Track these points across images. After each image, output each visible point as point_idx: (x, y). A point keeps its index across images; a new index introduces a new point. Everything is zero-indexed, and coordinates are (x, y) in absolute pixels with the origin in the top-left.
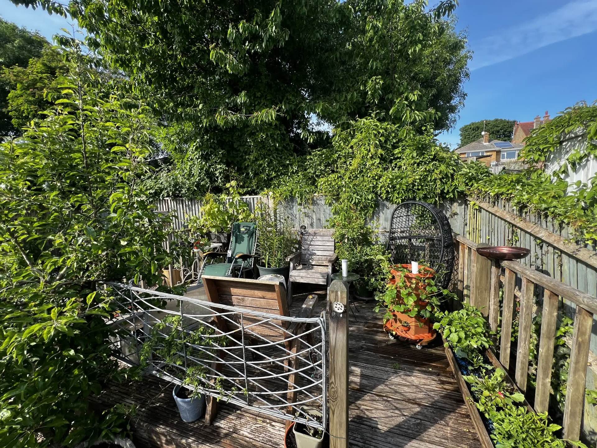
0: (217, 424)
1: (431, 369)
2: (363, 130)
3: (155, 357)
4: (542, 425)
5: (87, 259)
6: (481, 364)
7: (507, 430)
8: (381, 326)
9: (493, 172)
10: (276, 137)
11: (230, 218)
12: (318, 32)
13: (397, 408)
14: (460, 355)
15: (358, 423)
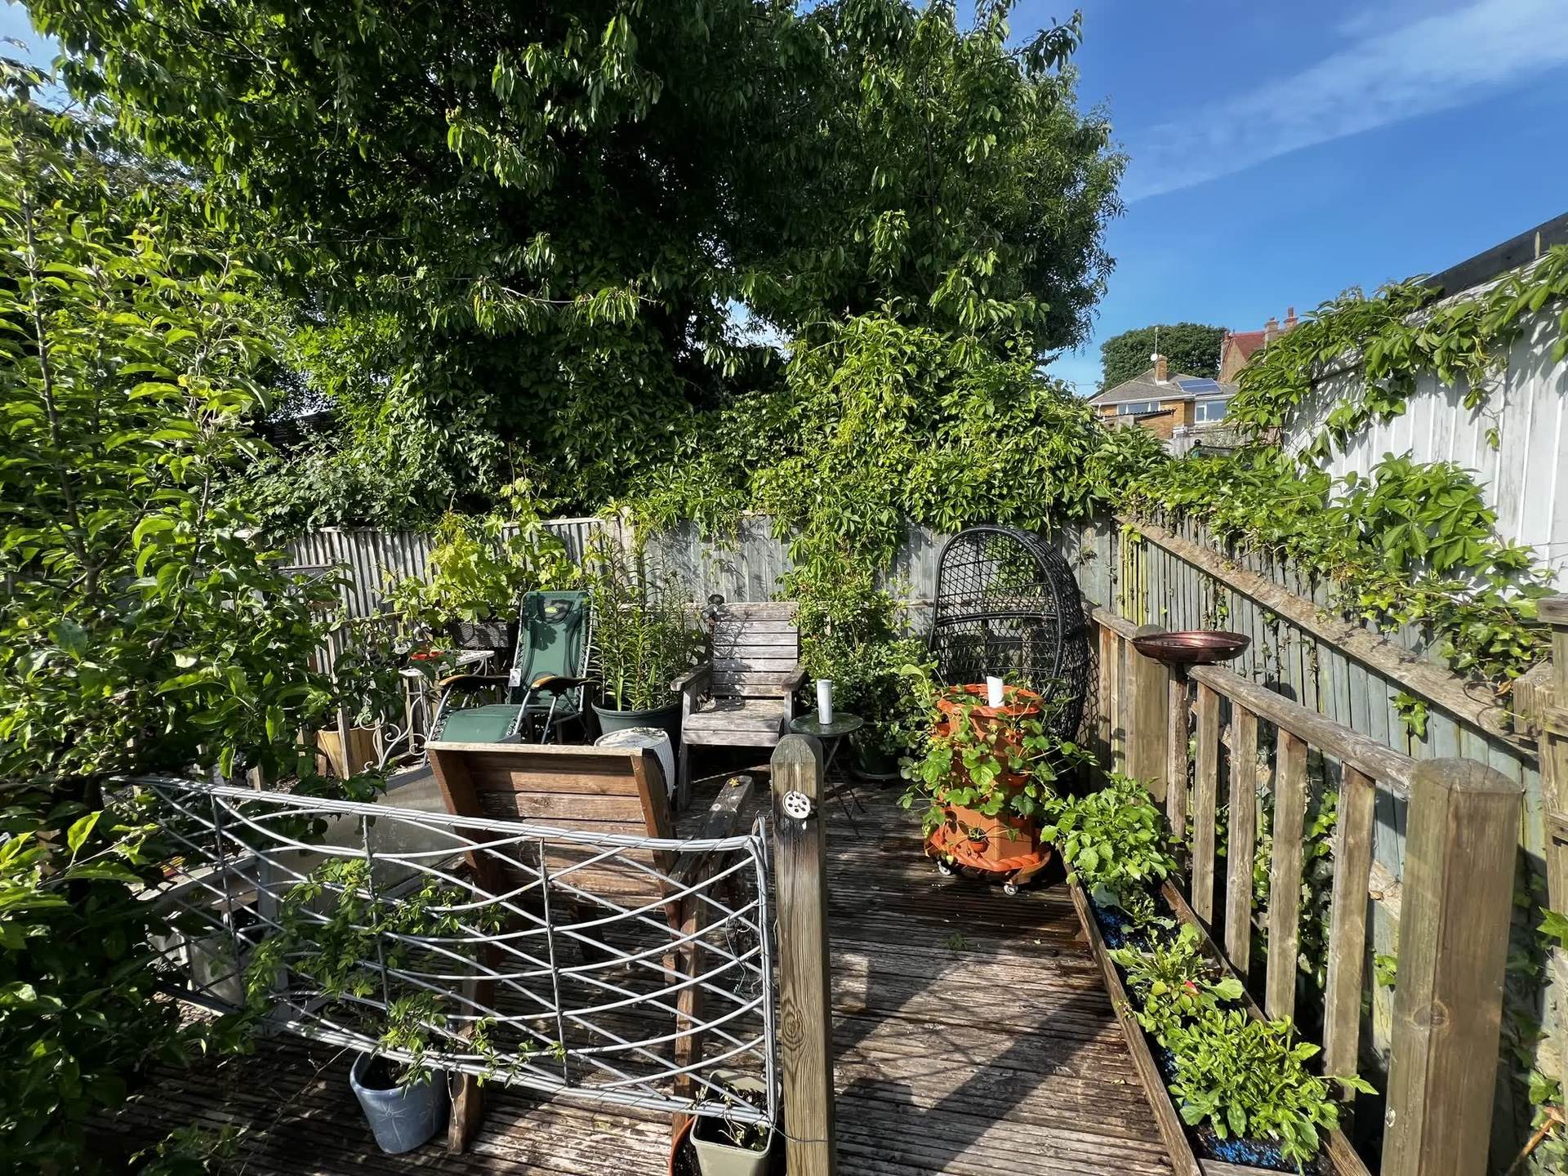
0: (484, 1148)
1: (1038, 942)
2: (863, 345)
3: (295, 982)
4: (1280, 1048)
5: (64, 714)
6: (1151, 918)
7: (1205, 1069)
8: (920, 845)
9: (1171, 453)
10: (636, 359)
11: (514, 580)
12: (740, 88)
13: (958, 1048)
14: (1103, 899)
15: (860, 1097)
